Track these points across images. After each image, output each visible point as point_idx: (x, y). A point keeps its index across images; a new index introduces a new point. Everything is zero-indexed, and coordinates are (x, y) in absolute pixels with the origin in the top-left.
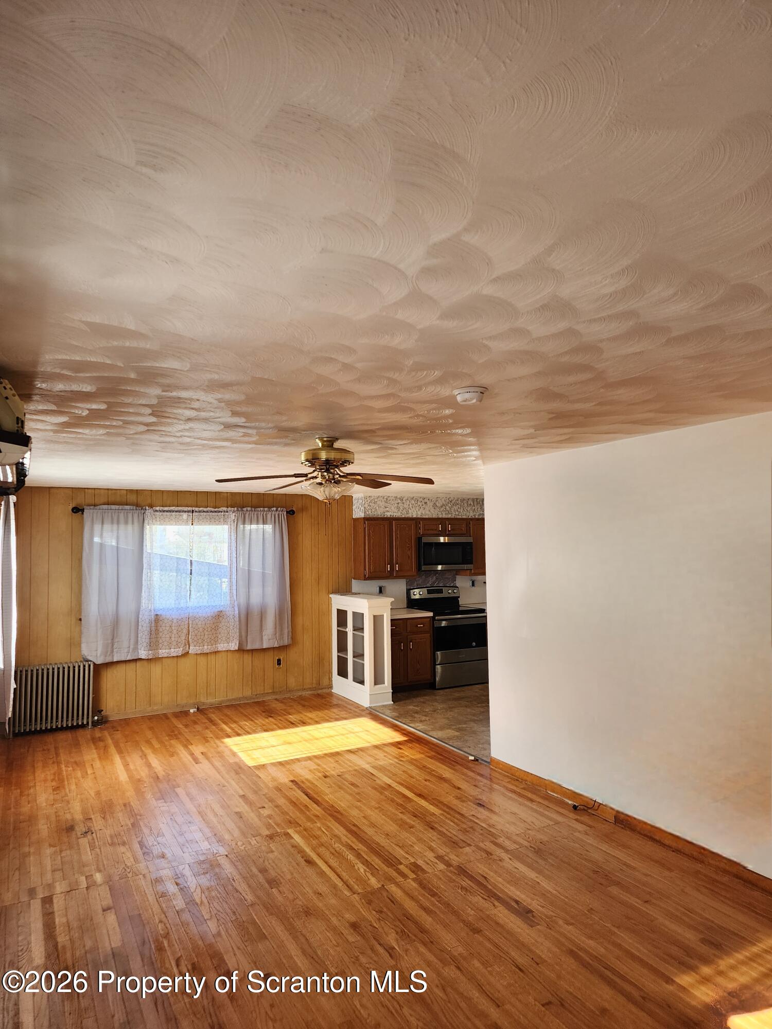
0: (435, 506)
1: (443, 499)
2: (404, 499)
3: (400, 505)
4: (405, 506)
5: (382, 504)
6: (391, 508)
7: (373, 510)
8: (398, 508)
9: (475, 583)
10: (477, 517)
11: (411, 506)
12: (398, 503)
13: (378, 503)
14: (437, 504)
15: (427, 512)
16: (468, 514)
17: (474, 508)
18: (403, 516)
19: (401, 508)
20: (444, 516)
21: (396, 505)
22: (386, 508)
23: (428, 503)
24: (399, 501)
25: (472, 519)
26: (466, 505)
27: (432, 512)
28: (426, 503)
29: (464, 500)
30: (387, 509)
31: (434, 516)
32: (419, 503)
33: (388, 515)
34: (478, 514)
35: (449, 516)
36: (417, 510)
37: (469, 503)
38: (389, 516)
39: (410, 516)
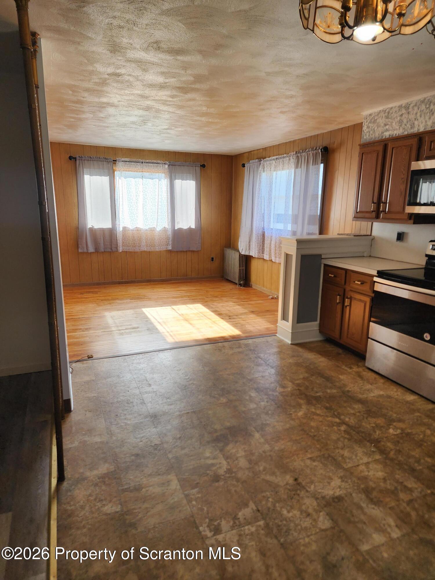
2: (411, 106)
3: (404, 117)
4: (411, 117)
8: (401, 123)
11: (419, 114)
12: (402, 115)
13: (378, 120)
18: (406, 133)
19: (405, 121)
21: (399, 118)
22: (386, 125)
24: (404, 111)
30: (387, 127)
33: (387, 135)
39: (415, 130)
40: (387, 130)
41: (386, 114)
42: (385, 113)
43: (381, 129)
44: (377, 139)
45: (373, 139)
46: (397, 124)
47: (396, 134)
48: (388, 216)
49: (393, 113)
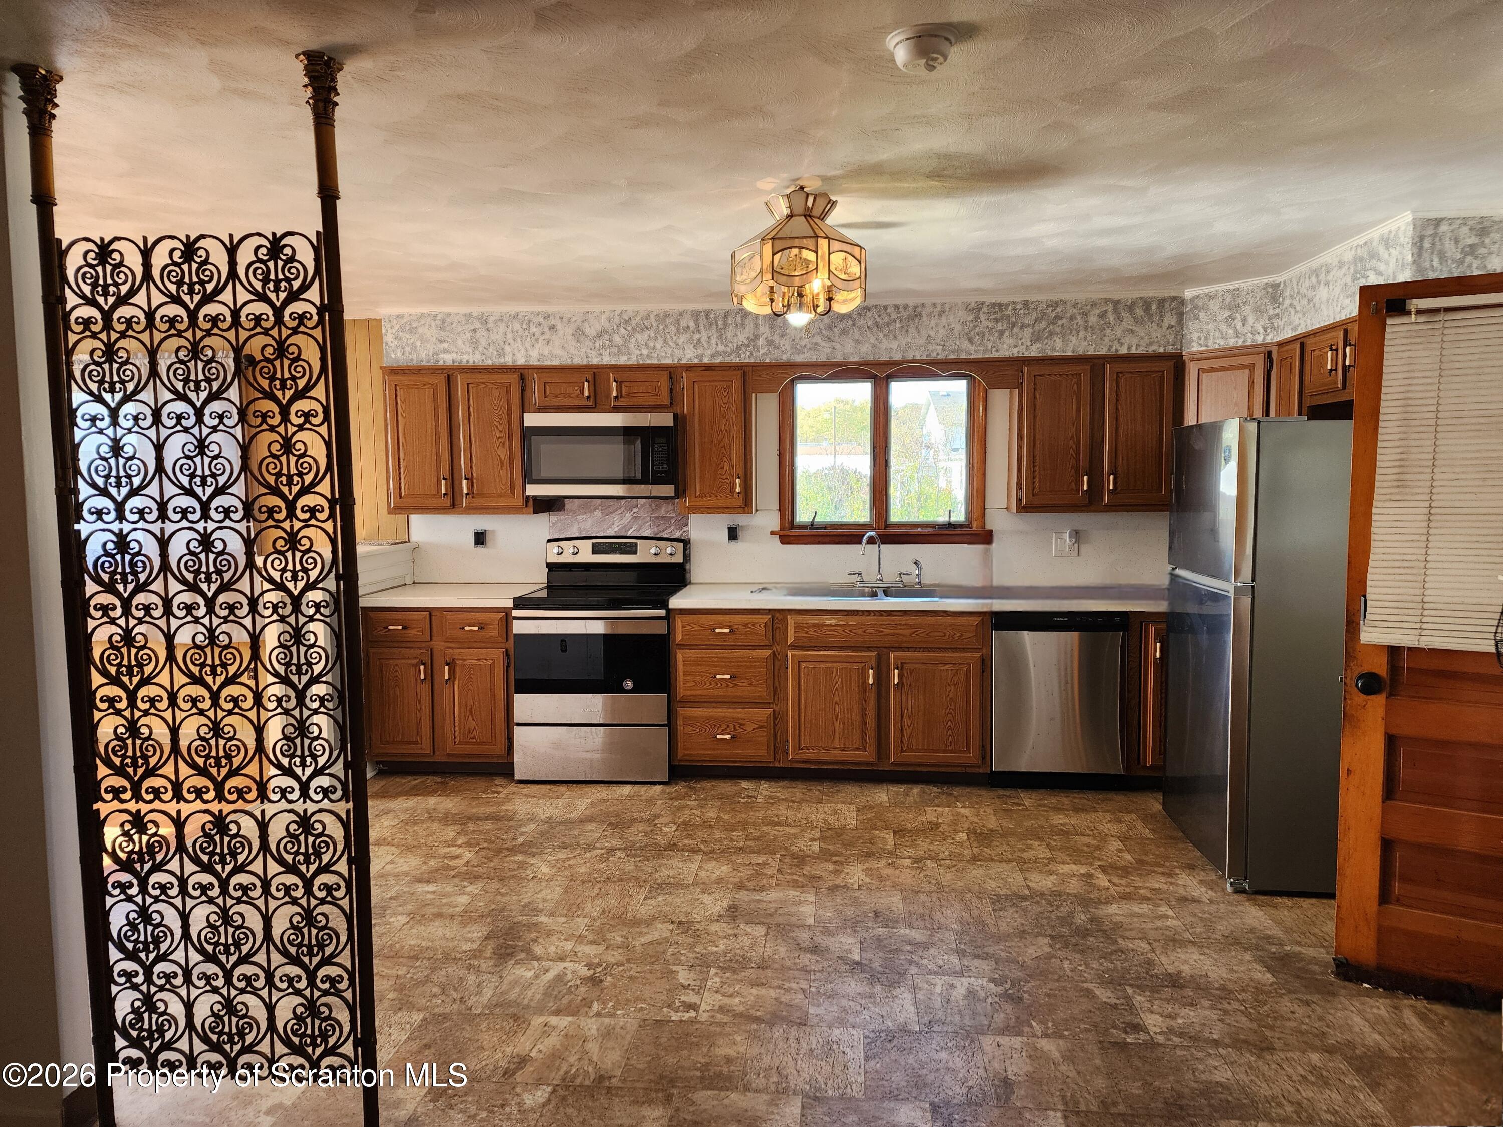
0: (578, 334)
1: (604, 316)
2: (492, 319)
3: (479, 334)
4: (494, 337)
5: (432, 333)
6: (454, 341)
7: (408, 349)
8: (475, 343)
9: (741, 534)
10: (706, 360)
11: (509, 336)
12: (475, 330)
13: (420, 330)
14: (587, 331)
15: (558, 351)
16: (678, 353)
17: (697, 336)
18: (490, 362)
19: (484, 342)
20: (607, 360)
21: (469, 335)
22: (441, 341)
23: (559, 326)
24: (478, 325)
25: (689, 368)
26: (673, 329)
27: (572, 350)
28: (552, 328)
29: (667, 315)
30: (446, 345)
31: (577, 361)
32: (533, 329)
33: (447, 359)
34: (709, 352)
35: (623, 360)
36: (528, 345)
37: (683, 323)
38: (450, 362)
39: (508, 360)
40: (446, 351)
41: (439, 322)
42: (435, 320)
43: (431, 348)
44: (424, 363)
45: (415, 362)
46: (468, 344)
47: (468, 361)
48: (478, 502)
49: (455, 324)
